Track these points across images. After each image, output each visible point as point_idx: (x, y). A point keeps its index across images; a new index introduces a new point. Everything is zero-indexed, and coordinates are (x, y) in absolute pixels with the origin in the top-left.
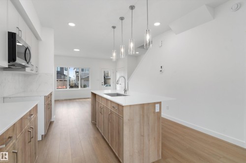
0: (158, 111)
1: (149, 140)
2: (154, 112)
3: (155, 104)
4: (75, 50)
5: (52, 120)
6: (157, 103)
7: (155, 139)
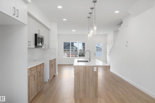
0: (96, 71)
1: (89, 86)
2: (93, 71)
3: (93, 66)
4: (73, 31)
5: (56, 75)
6: (95, 66)
7: (93, 86)
